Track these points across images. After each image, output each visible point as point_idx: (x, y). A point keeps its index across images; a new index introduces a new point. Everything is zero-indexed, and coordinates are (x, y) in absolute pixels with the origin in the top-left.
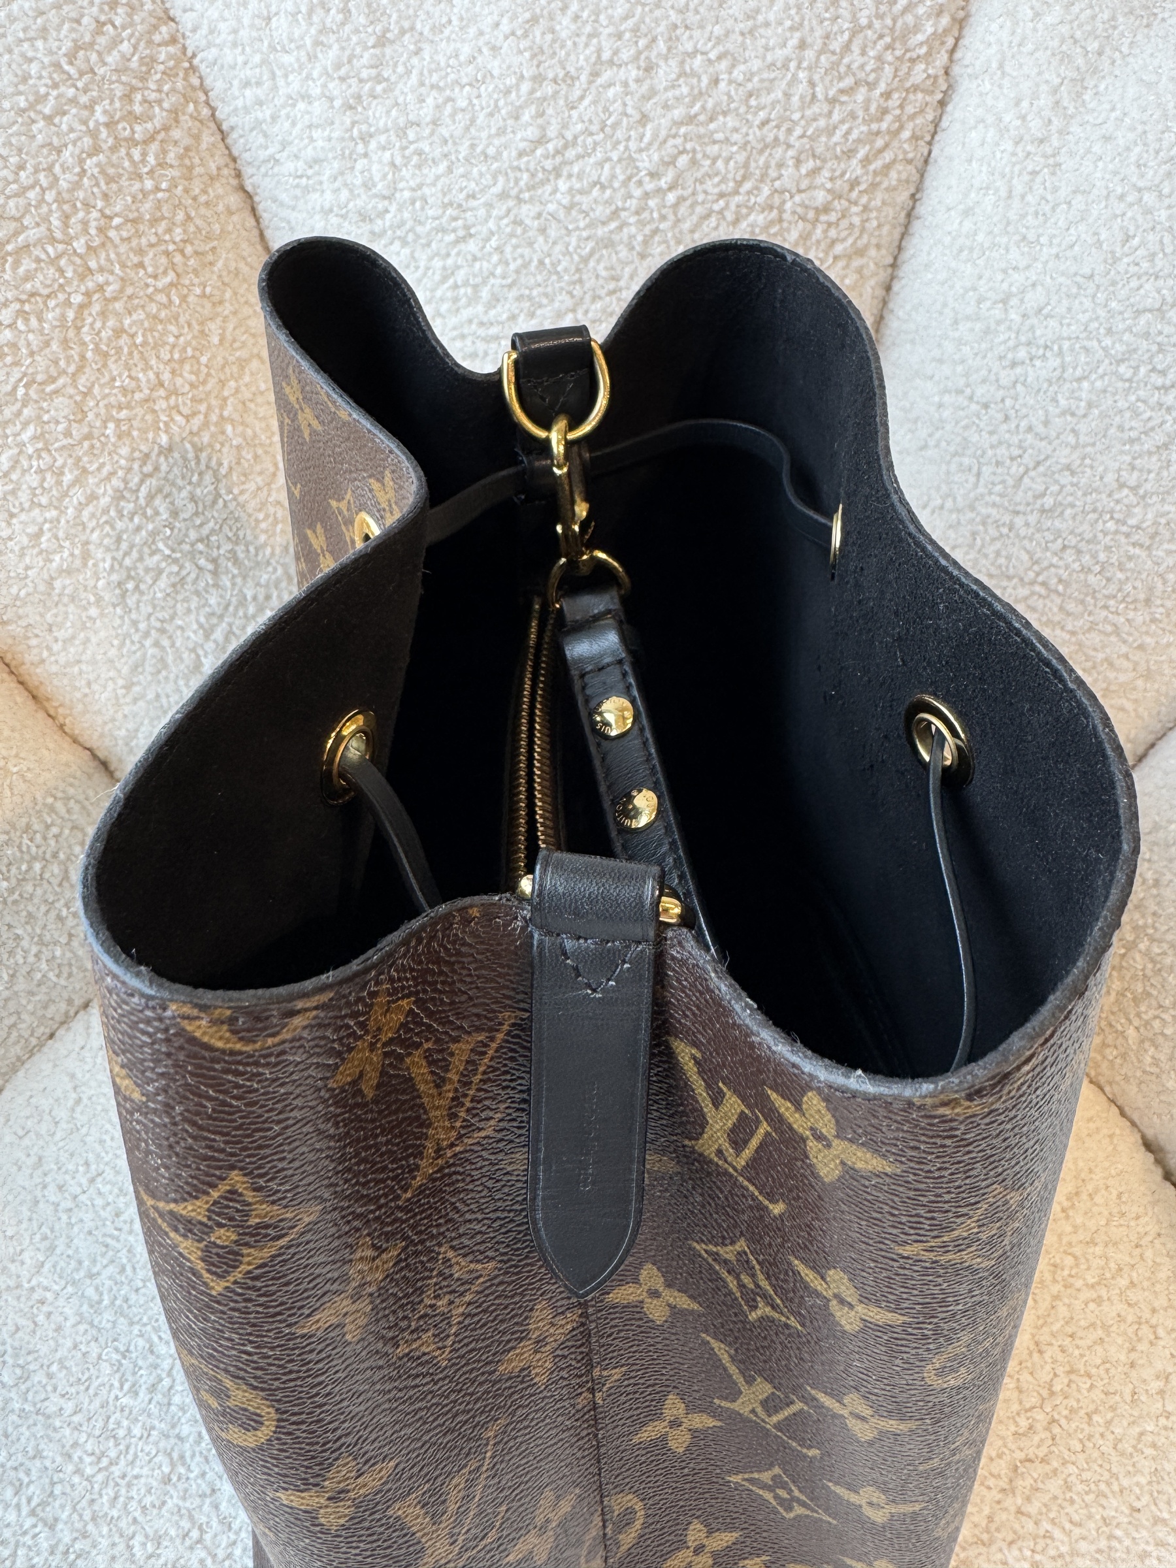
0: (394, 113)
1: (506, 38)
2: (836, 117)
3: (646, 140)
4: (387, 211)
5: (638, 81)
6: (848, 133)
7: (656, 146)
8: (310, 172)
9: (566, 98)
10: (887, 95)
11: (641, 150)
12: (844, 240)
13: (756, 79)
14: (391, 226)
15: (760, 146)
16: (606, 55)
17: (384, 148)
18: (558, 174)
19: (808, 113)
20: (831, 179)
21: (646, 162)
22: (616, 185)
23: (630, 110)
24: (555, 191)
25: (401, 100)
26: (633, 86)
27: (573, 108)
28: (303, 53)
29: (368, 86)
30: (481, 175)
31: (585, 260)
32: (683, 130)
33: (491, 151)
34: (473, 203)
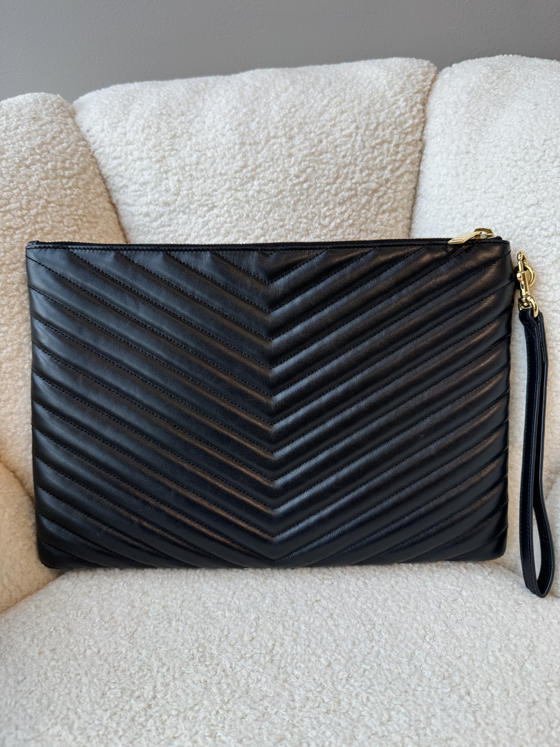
0: (179, 161)
1: (228, 131)
2: (376, 153)
3: (292, 163)
4: (176, 200)
5: (286, 142)
6: (382, 160)
7: (297, 165)
8: (142, 189)
9: (256, 150)
10: (397, 146)
11: (290, 167)
12: (386, 203)
13: (338, 141)
14: (178, 206)
15: (343, 165)
16: (272, 134)
17: (175, 175)
18: (253, 178)
19: (364, 152)
20: (378, 178)
21: (293, 171)
22: (279, 180)
23: (283, 153)
24: (253, 185)
25: (182, 156)
26: (284, 144)
27: (258, 153)
28: (140, 144)
29: (167, 153)
30: (219, 181)
31: (269, 213)
32: (308, 158)
33: (223, 171)
34: (215, 193)
